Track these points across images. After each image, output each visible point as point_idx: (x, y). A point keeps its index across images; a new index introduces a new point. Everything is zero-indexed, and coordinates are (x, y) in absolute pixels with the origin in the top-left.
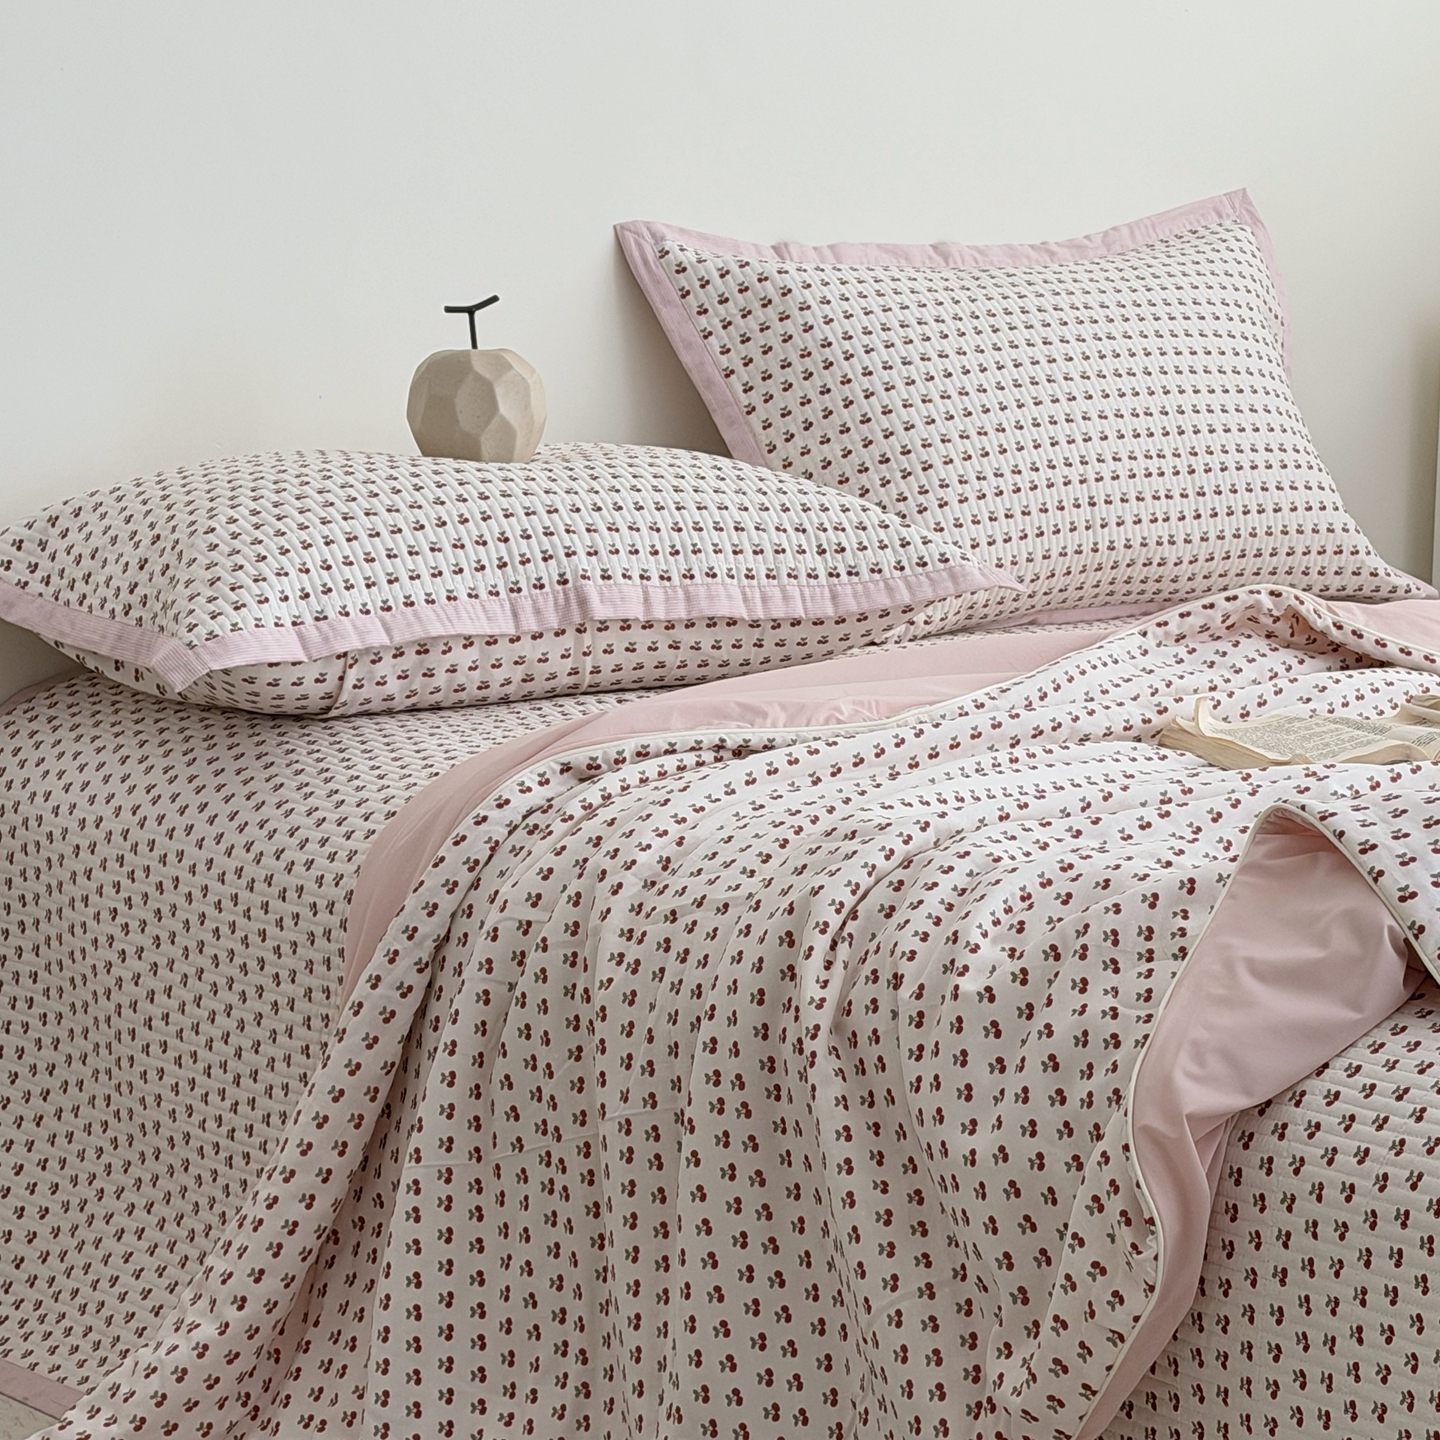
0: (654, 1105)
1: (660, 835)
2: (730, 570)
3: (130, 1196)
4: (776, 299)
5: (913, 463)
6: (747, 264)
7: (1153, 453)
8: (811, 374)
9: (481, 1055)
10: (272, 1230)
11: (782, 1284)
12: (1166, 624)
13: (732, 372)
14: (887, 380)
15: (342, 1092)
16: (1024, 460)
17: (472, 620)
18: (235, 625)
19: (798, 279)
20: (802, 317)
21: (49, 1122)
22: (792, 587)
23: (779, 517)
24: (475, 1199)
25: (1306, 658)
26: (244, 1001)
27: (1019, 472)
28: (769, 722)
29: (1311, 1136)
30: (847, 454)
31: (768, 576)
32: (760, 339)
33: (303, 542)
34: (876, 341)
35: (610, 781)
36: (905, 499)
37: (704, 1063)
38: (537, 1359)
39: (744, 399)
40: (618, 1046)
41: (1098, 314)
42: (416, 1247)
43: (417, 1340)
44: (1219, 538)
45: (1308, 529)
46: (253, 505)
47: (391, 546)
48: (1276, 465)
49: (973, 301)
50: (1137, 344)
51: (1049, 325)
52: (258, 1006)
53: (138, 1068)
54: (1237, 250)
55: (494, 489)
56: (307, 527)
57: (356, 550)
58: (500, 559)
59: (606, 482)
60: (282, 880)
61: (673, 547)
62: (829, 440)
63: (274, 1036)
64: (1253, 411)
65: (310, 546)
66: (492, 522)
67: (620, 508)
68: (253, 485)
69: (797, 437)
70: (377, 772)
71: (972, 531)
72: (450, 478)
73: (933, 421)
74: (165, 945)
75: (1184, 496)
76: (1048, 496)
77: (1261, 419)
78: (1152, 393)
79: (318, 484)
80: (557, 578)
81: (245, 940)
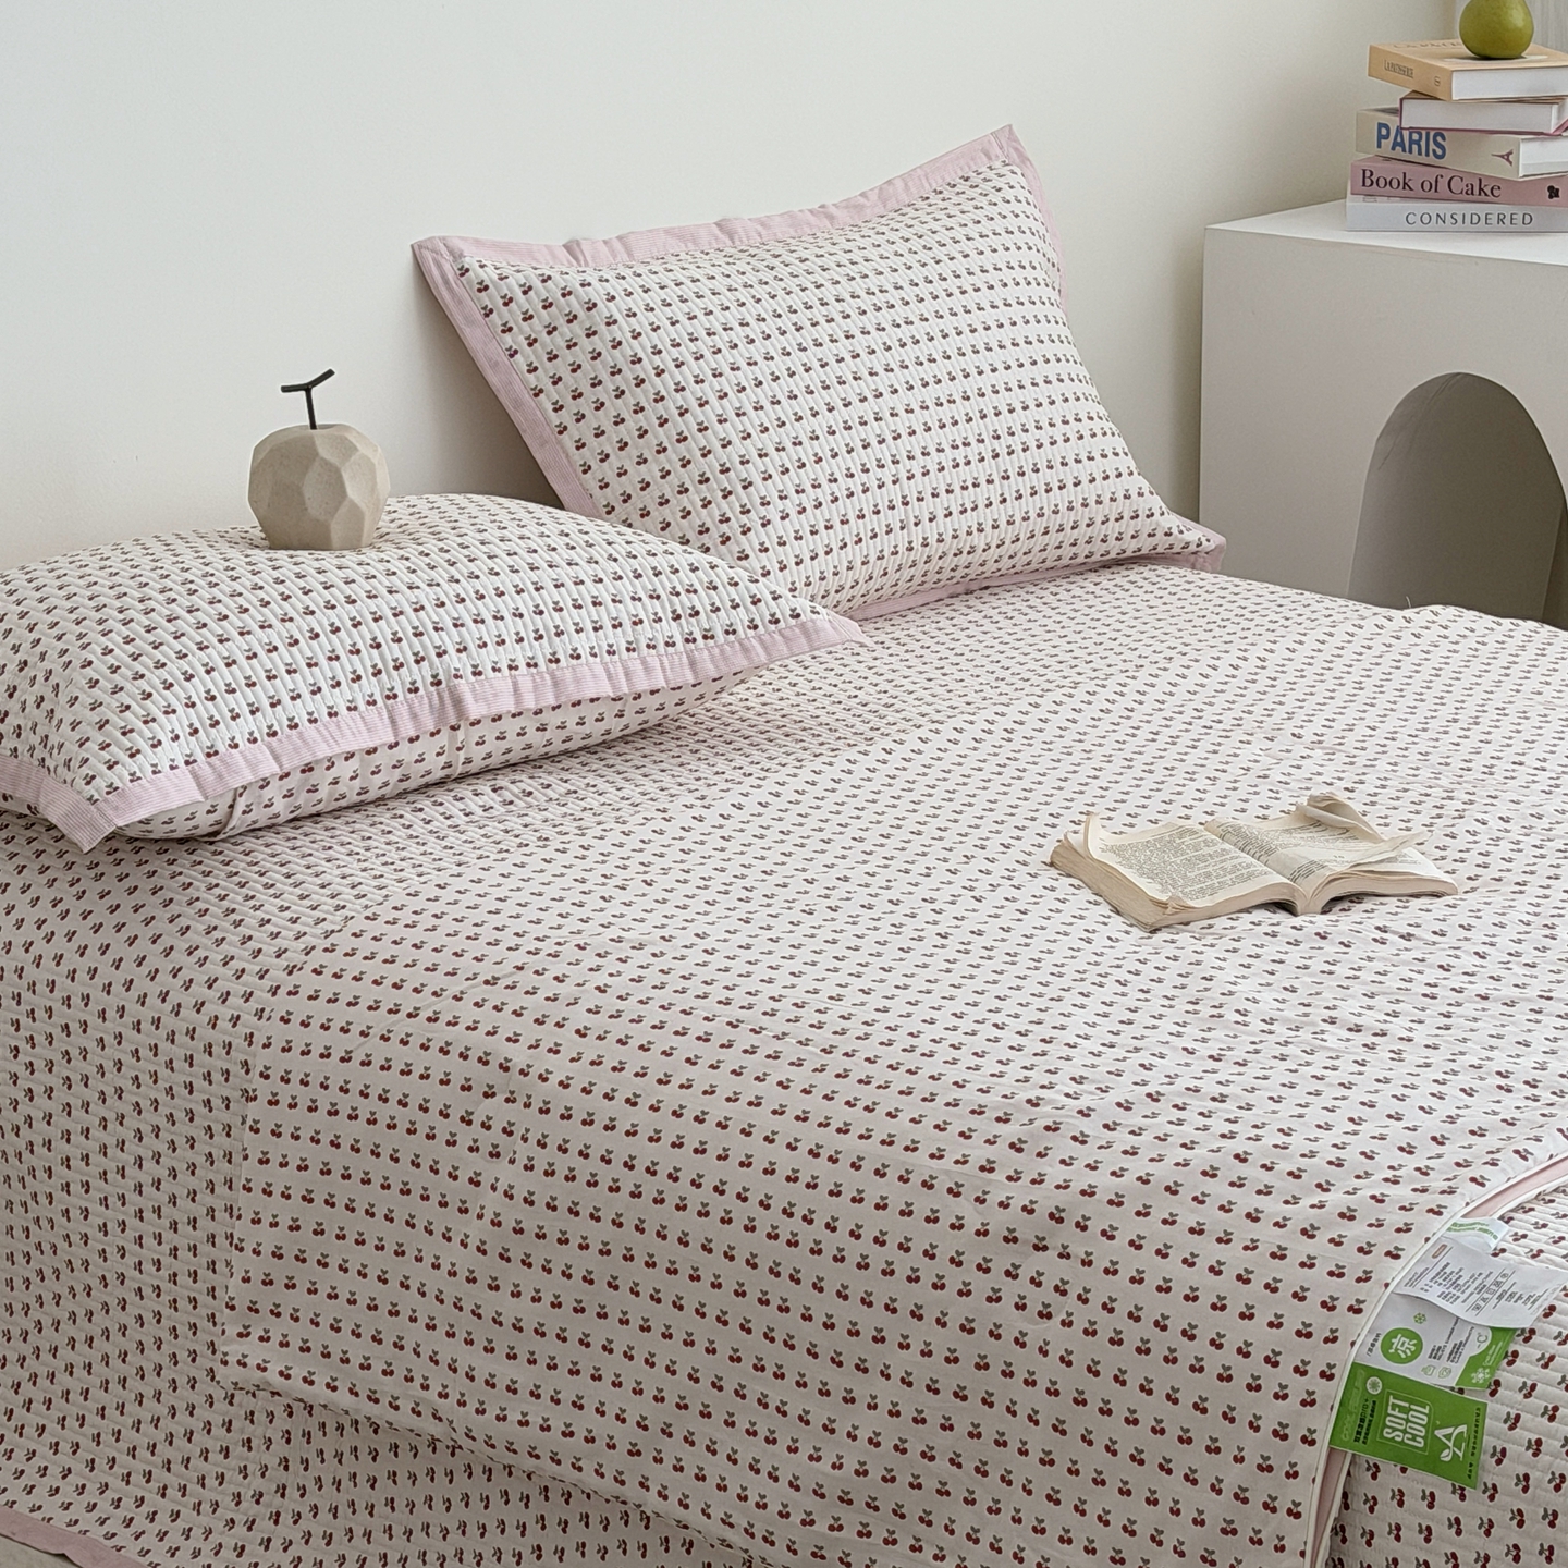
2: (592, 648)
4: (582, 314)
5: (732, 481)
6: (549, 278)
7: (959, 443)
8: (623, 392)
13: (541, 391)
14: (700, 395)
16: (838, 467)
17: (355, 734)
18: (132, 775)
19: (603, 292)
20: (610, 333)
22: (651, 657)
23: (633, 585)
27: (836, 480)
30: (665, 475)
31: (628, 650)
32: (568, 357)
33: (185, 673)
34: (685, 353)
36: (728, 520)
39: (555, 418)
41: (894, 297)
44: (1024, 519)
45: (1106, 499)
46: (125, 631)
47: (269, 666)
48: (1073, 437)
49: (773, 297)
50: (934, 326)
51: (848, 316)
52: (190, 1156)
53: (58, 1207)
54: (1012, 199)
55: (358, 591)
56: (185, 655)
57: (236, 676)
58: (374, 666)
59: (464, 567)
60: (206, 1034)
61: (536, 631)
62: (645, 461)
63: (211, 1186)
64: (1047, 382)
65: (192, 676)
66: (362, 628)
67: (482, 597)
68: (117, 604)
69: (612, 457)
70: (287, 914)
71: (794, 548)
72: (313, 581)
73: (749, 435)
74: (78, 1087)
75: (990, 482)
76: (865, 502)
77: (1056, 390)
78: (953, 379)
79: (185, 601)
80: (430, 679)
81: (170, 1091)
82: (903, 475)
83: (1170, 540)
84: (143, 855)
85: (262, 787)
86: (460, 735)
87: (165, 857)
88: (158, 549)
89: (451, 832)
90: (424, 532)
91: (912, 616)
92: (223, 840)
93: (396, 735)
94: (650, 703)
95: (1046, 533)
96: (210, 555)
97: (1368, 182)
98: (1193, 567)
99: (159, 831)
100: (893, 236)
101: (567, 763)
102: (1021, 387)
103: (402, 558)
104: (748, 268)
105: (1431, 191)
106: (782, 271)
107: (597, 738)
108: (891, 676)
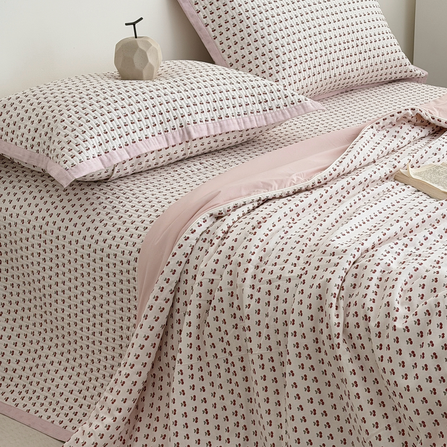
0: (271, 350)
1: (257, 248)
2: (233, 114)
3: (54, 349)
5: (273, 55)
7: (346, 41)
8: (236, 25)
9: (199, 325)
10: (128, 385)
11: (326, 415)
12: (379, 123)
13: (208, 25)
14: (262, 26)
15: (148, 337)
16: (307, 50)
17: (155, 145)
18: (80, 160)
20: (231, 5)
21: (19, 321)
22: (252, 117)
23: (245, 92)
24: (201, 374)
25: (423, 130)
26: (95, 290)
27: (307, 55)
28: (273, 188)
31: (244, 114)
32: (217, 13)
33: (97, 124)
34: (256, 11)
35: (229, 220)
36: (272, 68)
37: (291, 340)
38: (228, 428)
39: (213, 34)
40: (255, 329)
42: (183, 393)
43: (186, 424)
44: (366, 67)
45: (392, 60)
46: (75, 109)
47: (125, 121)
48: (382, 39)
52: (101, 292)
53: (53, 308)
55: (154, 94)
56: (97, 118)
57: (114, 125)
58: (160, 121)
59: (189, 86)
60: (107, 250)
61: (214, 108)
62: (244, 48)
63: (108, 303)
64: (373, 21)
65: (99, 125)
66: (156, 107)
67: (196, 96)
68: (72, 100)
69: (232, 47)
70: (134, 208)
71: (294, 78)
72: (139, 91)
73: (278, 39)
74: (61, 267)
75: (356, 55)
76: (316, 62)
77: (376, 23)
78: (343, 20)
79: (95, 99)
80: (179, 125)
81: (94, 270)
82: (328, 53)
83: (411, 73)
84: (82, 187)
85: (123, 163)
86: (189, 144)
87: (90, 187)
88: (85, 80)
89: (187, 178)
90: (174, 74)
91: (330, 100)
92: (109, 181)
93: (168, 145)
94: (251, 132)
95: (373, 72)
96: (103, 82)
98: (417, 82)
99: (89, 179)
101: (223, 153)
102: (365, 22)
103: (168, 83)
107: (233, 144)
108: (327, 121)
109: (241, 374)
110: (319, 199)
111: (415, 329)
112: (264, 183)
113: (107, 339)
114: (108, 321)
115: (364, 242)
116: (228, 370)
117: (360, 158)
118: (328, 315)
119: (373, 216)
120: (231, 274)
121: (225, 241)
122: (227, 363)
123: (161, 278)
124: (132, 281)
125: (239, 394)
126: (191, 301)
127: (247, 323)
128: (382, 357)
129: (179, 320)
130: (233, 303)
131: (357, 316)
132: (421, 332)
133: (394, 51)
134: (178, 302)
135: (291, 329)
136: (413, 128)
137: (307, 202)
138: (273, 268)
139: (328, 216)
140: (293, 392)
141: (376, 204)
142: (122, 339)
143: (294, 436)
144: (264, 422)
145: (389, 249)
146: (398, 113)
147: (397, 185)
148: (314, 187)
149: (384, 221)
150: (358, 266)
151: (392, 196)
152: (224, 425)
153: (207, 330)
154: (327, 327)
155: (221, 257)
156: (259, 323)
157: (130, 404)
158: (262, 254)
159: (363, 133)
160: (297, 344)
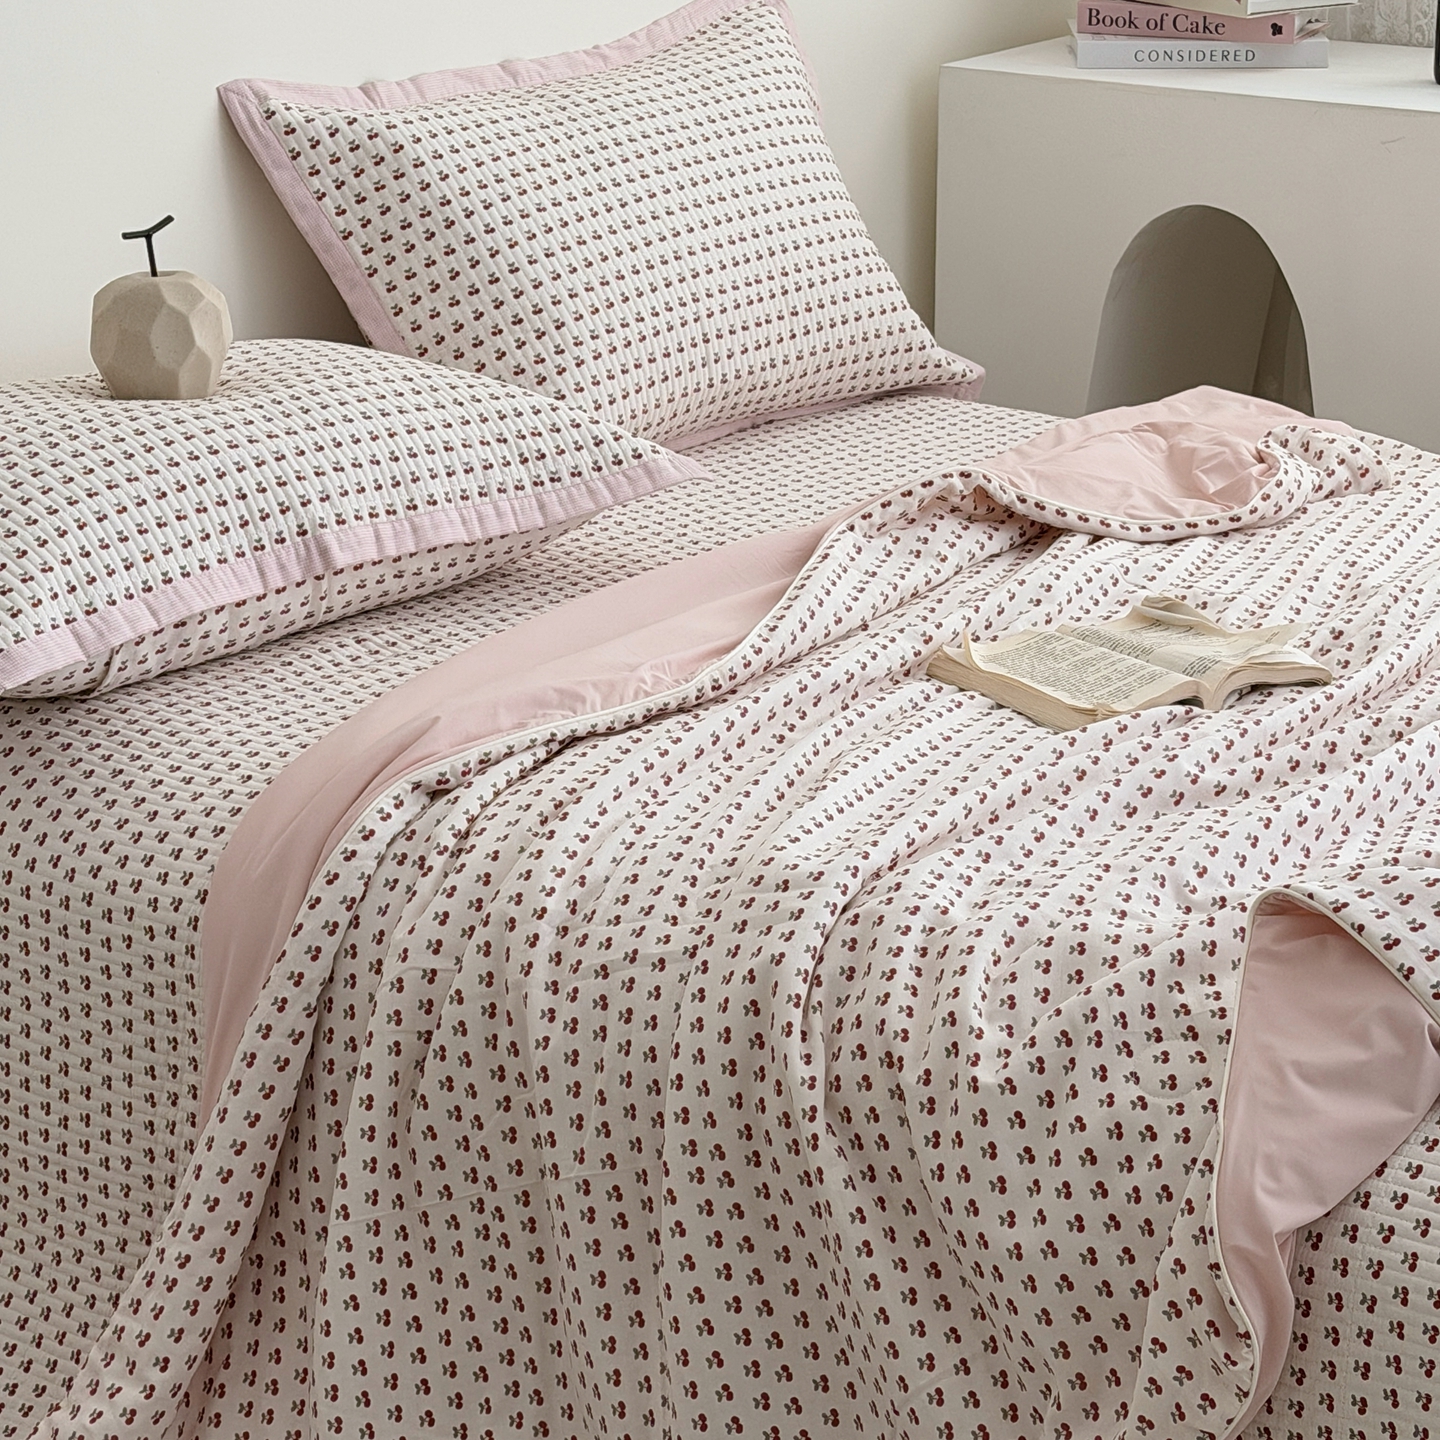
0: (613, 1166)
1: (559, 875)
2: (447, 494)
4: (389, 156)
5: (545, 322)
6: (355, 120)
7: (752, 280)
8: (433, 234)
9: (395, 1104)
10: (187, 1288)
11: (780, 1345)
12: (870, 515)
13: (350, 234)
14: (509, 236)
15: (244, 1145)
16: (644, 306)
17: (227, 588)
18: (16, 635)
19: (408, 134)
20: (418, 174)
22: (503, 502)
23: (481, 430)
24: (403, 1246)
25: (994, 533)
26: (67, 1018)
27: (642, 319)
28: (588, 706)
29: (1386, 1240)
30: (479, 316)
31: (481, 494)
32: (376, 199)
33: (58, 529)
34: (492, 194)
35: (469, 800)
36: (543, 360)
37: (674, 1135)
38: (487, 1401)
39: (365, 261)
40: (565, 1107)
41: (682, 136)
42: (354, 1303)
43: (365, 1394)
44: (812, 354)
45: (884, 333)
47: (140, 520)
48: (853, 273)
49: (570, 137)
50: (721, 165)
51: (642, 156)
52: (86, 1024)
54: (775, 39)
55: (220, 440)
56: (56, 511)
57: (108, 531)
58: (241, 518)
59: (317, 416)
60: (103, 900)
61: (393, 478)
62: (458, 302)
63: (108, 1055)
64: (827, 219)
65: (65, 532)
66: (227, 478)
67: (339, 445)
69: (424, 299)
70: (179, 774)
71: (608, 387)
72: (174, 432)
73: (559, 276)
75: (780, 318)
76: (670, 340)
77: (834, 227)
78: (742, 217)
79: (47, 455)
80: (296, 529)
81: (63, 958)
82: (704, 313)
83: (939, 371)
84: (13, 715)
85: (137, 644)
86: (324, 583)
87: (38, 716)
89: (324, 683)
90: (270, 380)
91: (709, 452)
92: (95, 698)
93: (265, 587)
94: (499, 547)
95: (830, 367)
96: (61, 406)
97: (1094, 21)
98: (956, 397)
99: (37, 691)
100: (672, 76)
101: (419, 608)
102: (803, 224)
103: (255, 406)
104: (539, 109)
105: (1156, 29)
106: (576, 112)
107: (448, 583)
108: (711, 513)
109: (522, 1241)
110: (724, 735)
111: (1031, 1086)
112: (560, 692)
113: (105, 1163)
114: (107, 1109)
115: (869, 849)
116: (485, 1233)
117: (825, 616)
118: (779, 1056)
119: (881, 779)
120: (487, 954)
121: (464, 858)
122: (481, 1211)
123: (279, 972)
124: (182, 986)
125: (519, 1299)
126: (371, 1034)
127: (539, 1092)
128: (941, 1167)
129: (334, 1093)
130: (495, 1037)
131: (863, 1056)
132: (1049, 1094)
133: (889, 308)
134: (330, 1041)
135: (672, 1102)
136: (966, 528)
137: (691, 741)
138: (611, 931)
139: (756, 782)
140: (682, 1283)
141: (887, 744)
142: (152, 1160)
143: (689, 1409)
144: (598, 1375)
145: (941, 869)
146: (924, 485)
147: (939, 690)
148: (700, 703)
149: (913, 792)
150: (857, 916)
151: (929, 721)
152: (473, 1393)
153: (420, 1119)
154: (779, 1093)
155: (456, 906)
156: (576, 1090)
157: (193, 1344)
158: (576, 892)
159: (826, 544)
160: (693, 1143)
